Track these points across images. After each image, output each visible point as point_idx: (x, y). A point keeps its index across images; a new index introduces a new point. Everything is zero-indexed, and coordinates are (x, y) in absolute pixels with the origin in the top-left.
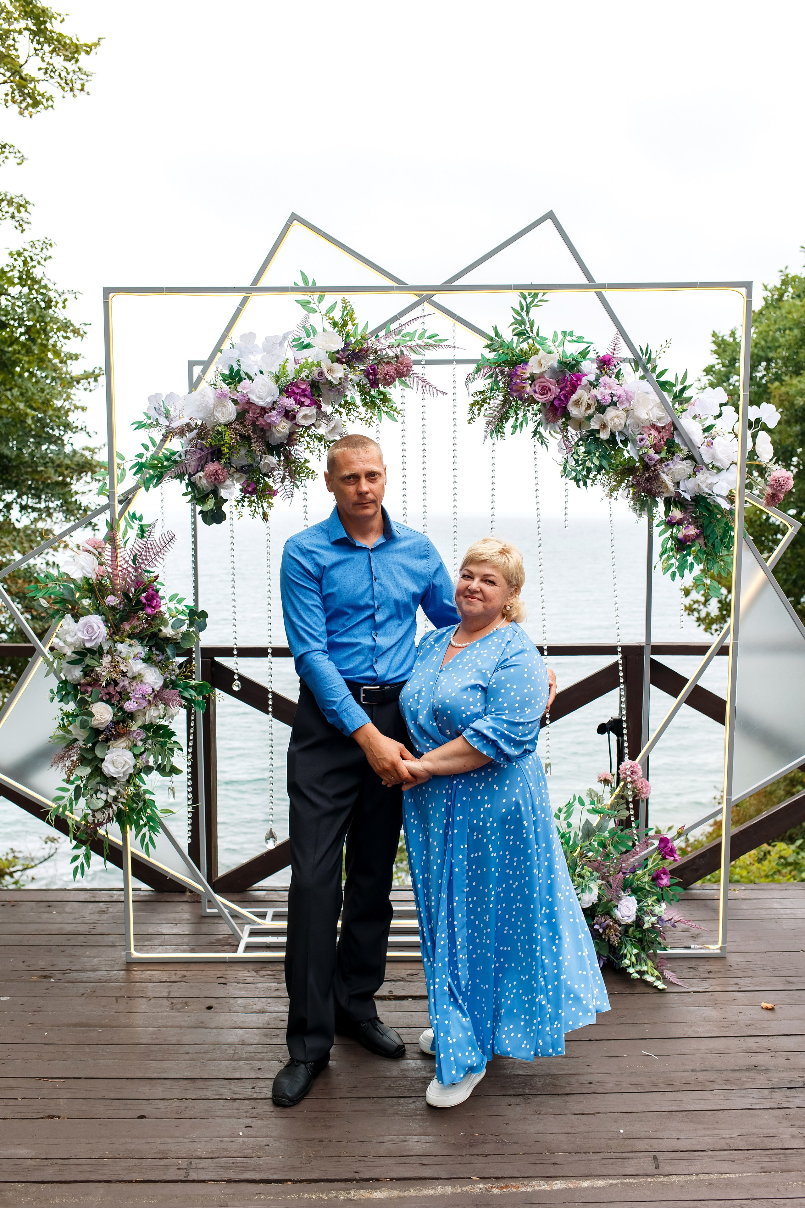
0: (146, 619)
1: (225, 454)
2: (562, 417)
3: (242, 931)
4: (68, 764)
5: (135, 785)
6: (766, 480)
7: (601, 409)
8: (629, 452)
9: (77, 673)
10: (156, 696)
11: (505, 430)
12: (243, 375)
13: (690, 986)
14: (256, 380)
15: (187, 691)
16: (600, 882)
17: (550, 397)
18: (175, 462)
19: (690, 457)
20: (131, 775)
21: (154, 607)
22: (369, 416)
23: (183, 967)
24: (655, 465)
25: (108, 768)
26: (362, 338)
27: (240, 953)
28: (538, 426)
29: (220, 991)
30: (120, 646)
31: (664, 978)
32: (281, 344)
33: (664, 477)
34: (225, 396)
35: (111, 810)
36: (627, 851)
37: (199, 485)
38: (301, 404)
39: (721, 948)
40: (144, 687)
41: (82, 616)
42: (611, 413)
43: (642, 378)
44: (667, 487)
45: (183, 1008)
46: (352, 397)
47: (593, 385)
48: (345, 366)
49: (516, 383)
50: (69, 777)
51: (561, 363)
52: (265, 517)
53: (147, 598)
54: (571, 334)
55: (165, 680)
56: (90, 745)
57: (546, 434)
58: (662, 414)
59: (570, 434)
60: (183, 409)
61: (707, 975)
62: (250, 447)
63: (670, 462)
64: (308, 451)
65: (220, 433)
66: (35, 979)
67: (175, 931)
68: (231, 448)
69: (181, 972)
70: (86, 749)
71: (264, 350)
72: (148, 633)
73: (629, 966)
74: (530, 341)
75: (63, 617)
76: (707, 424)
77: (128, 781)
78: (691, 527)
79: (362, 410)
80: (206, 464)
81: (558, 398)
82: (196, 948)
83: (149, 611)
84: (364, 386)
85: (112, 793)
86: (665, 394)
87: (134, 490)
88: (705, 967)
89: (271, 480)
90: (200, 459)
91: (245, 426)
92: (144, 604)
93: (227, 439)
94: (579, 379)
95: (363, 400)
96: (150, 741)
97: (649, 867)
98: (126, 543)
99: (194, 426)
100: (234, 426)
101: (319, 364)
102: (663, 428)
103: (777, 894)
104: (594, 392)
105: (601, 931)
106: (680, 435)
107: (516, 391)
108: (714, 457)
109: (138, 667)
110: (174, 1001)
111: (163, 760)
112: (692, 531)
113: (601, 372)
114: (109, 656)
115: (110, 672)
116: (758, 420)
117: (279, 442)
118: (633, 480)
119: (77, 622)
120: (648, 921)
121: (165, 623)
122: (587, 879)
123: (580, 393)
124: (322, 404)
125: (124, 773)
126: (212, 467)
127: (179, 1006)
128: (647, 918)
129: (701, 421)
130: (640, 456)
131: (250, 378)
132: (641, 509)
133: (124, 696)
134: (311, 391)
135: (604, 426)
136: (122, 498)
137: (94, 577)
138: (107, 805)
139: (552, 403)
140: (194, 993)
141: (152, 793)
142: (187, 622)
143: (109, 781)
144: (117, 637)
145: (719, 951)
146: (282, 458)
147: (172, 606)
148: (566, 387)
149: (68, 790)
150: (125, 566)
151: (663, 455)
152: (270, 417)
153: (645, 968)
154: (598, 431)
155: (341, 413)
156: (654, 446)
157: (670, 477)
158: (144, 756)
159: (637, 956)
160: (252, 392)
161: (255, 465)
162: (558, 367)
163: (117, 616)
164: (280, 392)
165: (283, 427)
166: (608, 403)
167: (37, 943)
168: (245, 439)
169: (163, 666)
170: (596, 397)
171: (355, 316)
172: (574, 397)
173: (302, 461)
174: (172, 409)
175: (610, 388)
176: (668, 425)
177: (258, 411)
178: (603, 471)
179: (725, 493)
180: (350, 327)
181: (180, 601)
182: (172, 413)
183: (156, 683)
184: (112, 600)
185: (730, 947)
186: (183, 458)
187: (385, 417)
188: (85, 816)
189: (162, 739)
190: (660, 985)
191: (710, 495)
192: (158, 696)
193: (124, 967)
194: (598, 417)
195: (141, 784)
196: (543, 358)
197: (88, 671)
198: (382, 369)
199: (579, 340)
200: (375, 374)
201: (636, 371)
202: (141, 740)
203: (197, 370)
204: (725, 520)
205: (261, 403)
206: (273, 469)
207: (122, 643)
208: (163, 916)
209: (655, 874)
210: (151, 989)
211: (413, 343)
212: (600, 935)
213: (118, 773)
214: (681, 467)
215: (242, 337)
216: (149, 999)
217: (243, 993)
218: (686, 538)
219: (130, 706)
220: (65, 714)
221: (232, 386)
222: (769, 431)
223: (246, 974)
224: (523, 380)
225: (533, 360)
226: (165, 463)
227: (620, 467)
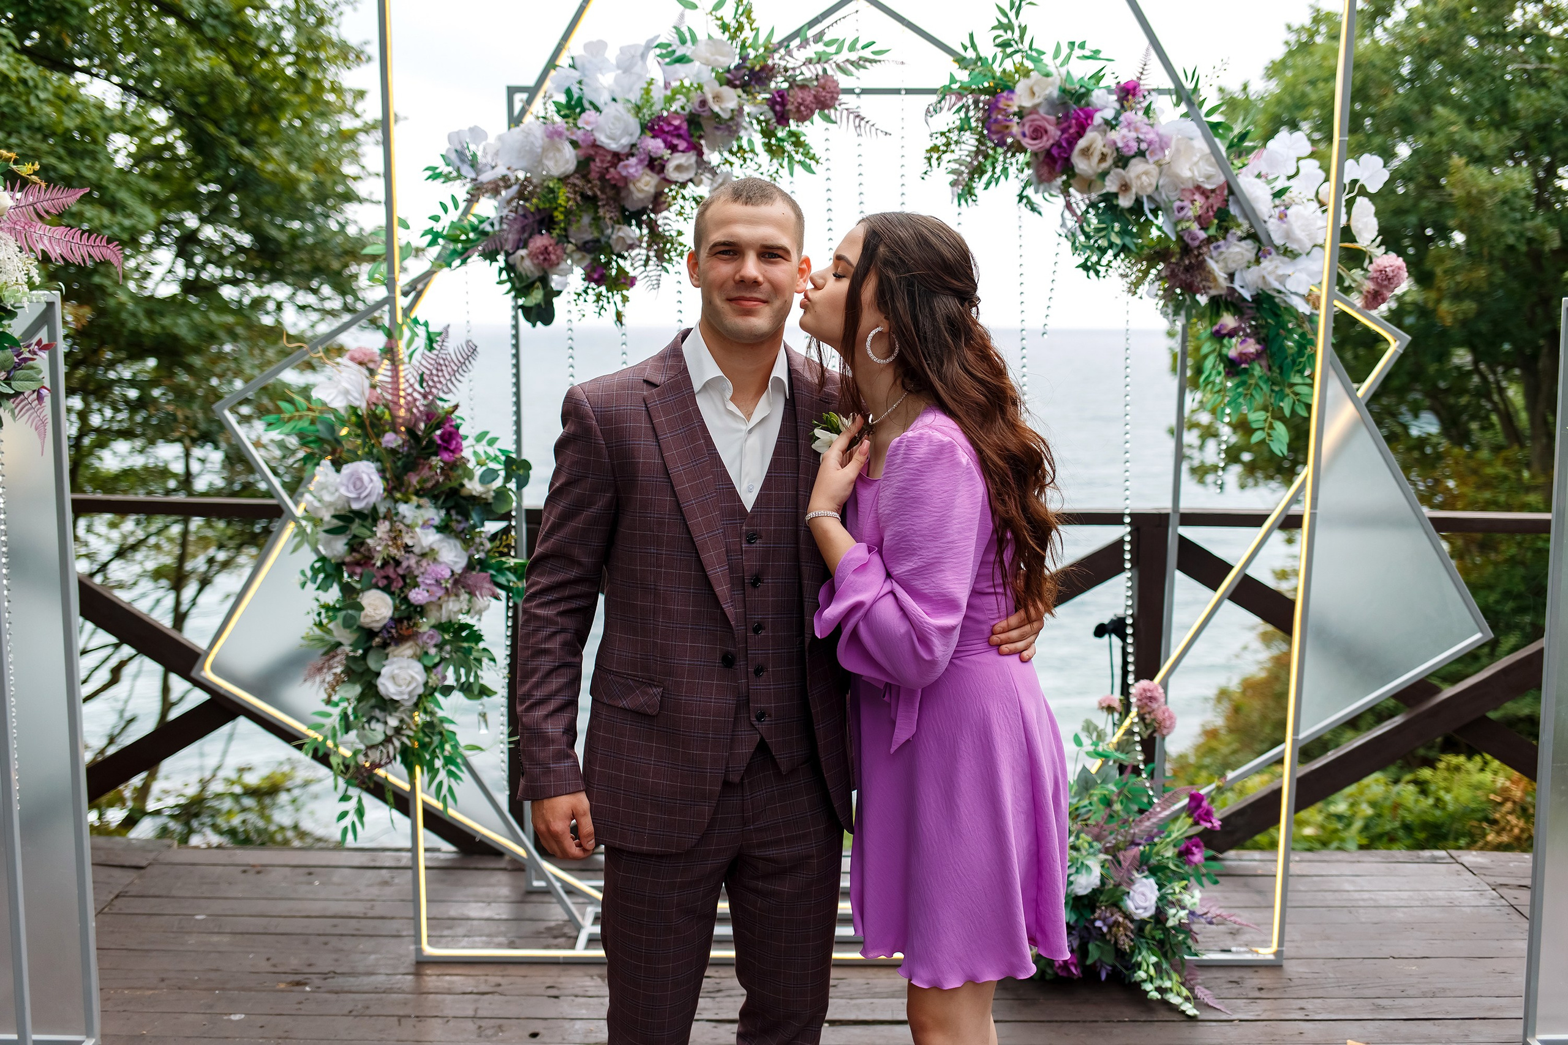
0: (442, 468)
1: (557, 223)
2: (1063, 173)
3: (583, 915)
4: (329, 678)
5: (426, 712)
6: (1366, 270)
7: (1122, 160)
8: (1160, 227)
9: (338, 547)
10: (456, 582)
11: (976, 191)
12: (587, 105)
13: (1234, 1011)
14: (605, 110)
15: (503, 574)
16: (1103, 856)
17: (1045, 143)
18: (484, 233)
19: (1252, 236)
20: (420, 697)
21: (453, 452)
22: (773, 169)
23: (497, 970)
24: (1199, 247)
25: (387, 686)
26: (766, 49)
27: (580, 951)
28: (1024, 188)
29: (549, 1009)
30: (403, 508)
31: (1195, 998)
32: (643, 56)
33: (1212, 264)
34: (560, 134)
35: (391, 748)
36: (1141, 811)
37: (520, 268)
38: (673, 148)
39: (1277, 954)
40: (439, 568)
41: (346, 462)
42: (1137, 167)
43: (1185, 115)
44: (1215, 279)
45: (496, 1034)
46: (750, 142)
47: (1110, 125)
48: (739, 91)
49: (996, 121)
50: (330, 696)
51: (1064, 91)
52: (619, 316)
53: (442, 437)
54: (1082, 46)
55: (470, 557)
56: (360, 652)
57: (1037, 198)
58: (1212, 170)
59: (1073, 200)
60: (497, 154)
61: (1257, 994)
62: (596, 212)
63: (1222, 242)
64: (681, 219)
65: (551, 191)
66: (282, 986)
67: (487, 914)
68: (568, 213)
69: (494, 977)
70: (354, 658)
71: (618, 67)
72: (446, 488)
73: (1144, 981)
74: (1017, 58)
75: (318, 464)
76: (1279, 185)
77: (416, 705)
78: (1251, 341)
79: (764, 157)
80: (530, 236)
81: (1057, 144)
82: (518, 941)
83: (446, 456)
84: (767, 121)
85: (393, 722)
86: (1217, 140)
87: (427, 276)
88: (1253, 980)
89: (628, 262)
90: (523, 229)
91: (589, 181)
92: (439, 446)
93: (561, 201)
94: (1090, 116)
95: (765, 144)
96: (448, 648)
97: (1174, 835)
98: (411, 356)
99: (513, 180)
100: (572, 180)
101: (700, 87)
102: (1213, 191)
103: (1346, 869)
104: (1113, 135)
105: (1105, 929)
106: (1238, 202)
107: (997, 132)
108: (1288, 235)
109: (429, 538)
110: (483, 1023)
111: (468, 675)
112: (1252, 347)
113: (1122, 106)
114: (387, 523)
115: (387, 546)
116: (1354, 182)
117: (640, 206)
118: (1166, 267)
119: (338, 471)
120: (1175, 916)
121: (470, 475)
122: (1084, 852)
123: (1092, 138)
124: (705, 150)
125: (410, 693)
126: (540, 241)
127: (489, 1032)
128: (1172, 911)
129: (1269, 182)
130: (1177, 233)
131: (597, 109)
132: (1176, 313)
133: (409, 580)
134: (689, 130)
135: (1125, 187)
136: (407, 288)
137: (364, 405)
138: (388, 740)
139: (1048, 153)
140: (512, 1010)
141: (452, 722)
142: (502, 473)
143: (388, 705)
144: (398, 495)
145: (1272, 957)
146: (645, 231)
147: (481, 448)
148: (1070, 127)
149: (329, 715)
150: (410, 390)
151: (1212, 231)
152: (626, 166)
153: (1167, 984)
154: (1116, 195)
155: (731, 164)
156: (1198, 219)
157: (1221, 264)
158: (440, 668)
159: (1157, 966)
160: (598, 128)
161: (603, 240)
162: (1059, 98)
163: (399, 464)
164: (643, 132)
165: (645, 184)
166: (1132, 153)
167: (289, 930)
168: (590, 201)
169: (466, 538)
170: (1115, 143)
171: (753, 16)
172: (1082, 143)
173: (674, 234)
174: (479, 154)
175: (1136, 130)
176: (1221, 187)
177: (609, 158)
178: (1122, 255)
179: (1303, 291)
180: (747, 34)
181: (492, 442)
182: (481, 159)
183: (456, 563)
184: (391, 440)
185: (1288, 950)
186: (497, 227)
187: (798, 168)
188: (356, 753)
189: (465, 645)
190: (1190, 1009)
191: (1279, 292)
192: (460, 583)
193: (412, 970)
194: (1117, 174)
195: (437, 710)
196: (1037, 83)
197: (356, 545)
198: (796, 96)
199: (1095, 55)
200: (783, 104)
201: (1177, 104)
202: (436, 646)
203: (519, 98)
204: (1300, 331)
205: (613, 146)
206: (631, 247)
207: (406, 502)
208: (470, 891)
209: (1183, 845)
210: (451, 1005)
211: (840, 59)
212: (1103, 935)
213: (401, 693)
214: (1238, 250)
215: (587, 46)
216: (446, 1019)
217: (583, 1013)
218: (1244, 357)
219: (417, 596)
220: (323, 607)
221: (571, 120)
222: (1372, 197)
223: (588, 982)
224: (1007, 115)
225: (1021, 87)
226: (472, 235)
227: (1146, 251)
